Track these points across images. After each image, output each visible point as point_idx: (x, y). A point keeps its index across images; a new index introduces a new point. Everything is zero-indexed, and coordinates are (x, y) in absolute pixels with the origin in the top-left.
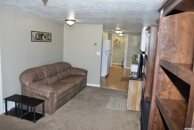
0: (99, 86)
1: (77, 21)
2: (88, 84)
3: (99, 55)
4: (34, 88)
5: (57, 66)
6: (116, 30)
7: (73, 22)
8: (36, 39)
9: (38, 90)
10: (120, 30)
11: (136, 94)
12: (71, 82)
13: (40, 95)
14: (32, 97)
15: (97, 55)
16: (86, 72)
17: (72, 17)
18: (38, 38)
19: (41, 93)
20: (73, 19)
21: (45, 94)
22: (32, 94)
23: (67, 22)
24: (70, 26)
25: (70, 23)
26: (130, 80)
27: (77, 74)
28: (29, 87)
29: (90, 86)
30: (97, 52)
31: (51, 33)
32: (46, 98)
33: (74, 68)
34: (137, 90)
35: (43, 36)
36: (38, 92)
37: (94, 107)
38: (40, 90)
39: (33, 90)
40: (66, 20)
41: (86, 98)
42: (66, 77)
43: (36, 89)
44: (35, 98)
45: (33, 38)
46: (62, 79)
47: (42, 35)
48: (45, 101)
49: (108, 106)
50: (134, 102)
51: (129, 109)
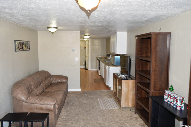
0: (80, 90)
1: (59, 28)
2: (69, 90)
3: (78, 60)
4: (35, 102)
5: (39, 76)
6: (86, 36)
7: (55, 30)
8: (19, 49)
9: (40, 103)
10: (89, 35)
11: (128, 91)
12: (56, 90)
13: (42, 109)
14: (32, 112)
15: (76, 60)
16: (67, 78)
17: (54, 24)
18: (20, 47)
19: (44, 106)
20: (56, 26)
21: (49, 107)
22: (32, 109)
23: (49, 29)
24: (53, 33)
25: (53, 30)
26: (122, 81)
27: (59, 82)
28: (28, 101)
29: (71, 92)
30: (76, 58)
31: (29, 42)
32: (50, 110)
33: (53, 75)
34: (129, 88)
35: (24, 46)
36: (40, 106)
37: (90, 110)
38: (42, 103)
39: (32, 105)
40: (49, 28)
41: (76, 103)
42: (49, 86)
43: (37, 102)
44: (35, 113)
45: (17, 48)
46: (46, 89)
47: (23, 44)
48: (49, 113)
49: (101, 107)
50: (127, 99)
51: (123, 105)
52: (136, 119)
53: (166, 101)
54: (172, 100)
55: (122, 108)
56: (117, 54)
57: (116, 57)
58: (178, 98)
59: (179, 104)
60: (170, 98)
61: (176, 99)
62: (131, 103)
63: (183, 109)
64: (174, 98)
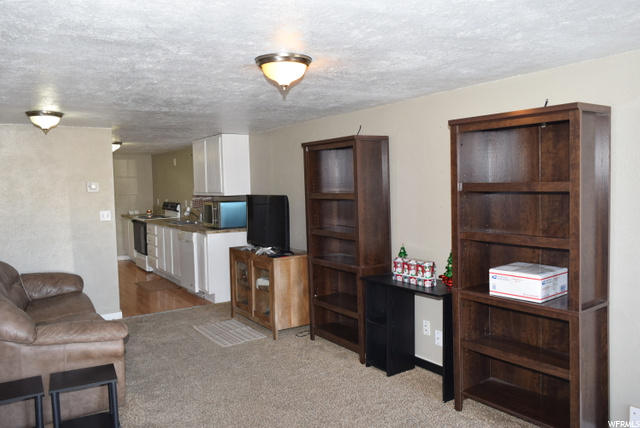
3: (110, 219)
10: (119, 141)
16: (77, 280)
19: (93, 348)
22: (52, 362)
23: (33, 118)
32: (113, 355)
34: (289, 279)
40: (31, 113)
49: (218, 343)
50: (287, 308)
51: (279, 327)
52: (321, 348)
53: (399, 279)
54: (413, 272)
55: (277, 332)
56: (226, 195)
57: (222, 204)
58: (427, 265)
59: (428, 275)
60: (409, 269)
61: (423, 267)
62: (296, 315)
63: (435, 284)
64: (418, 266)
